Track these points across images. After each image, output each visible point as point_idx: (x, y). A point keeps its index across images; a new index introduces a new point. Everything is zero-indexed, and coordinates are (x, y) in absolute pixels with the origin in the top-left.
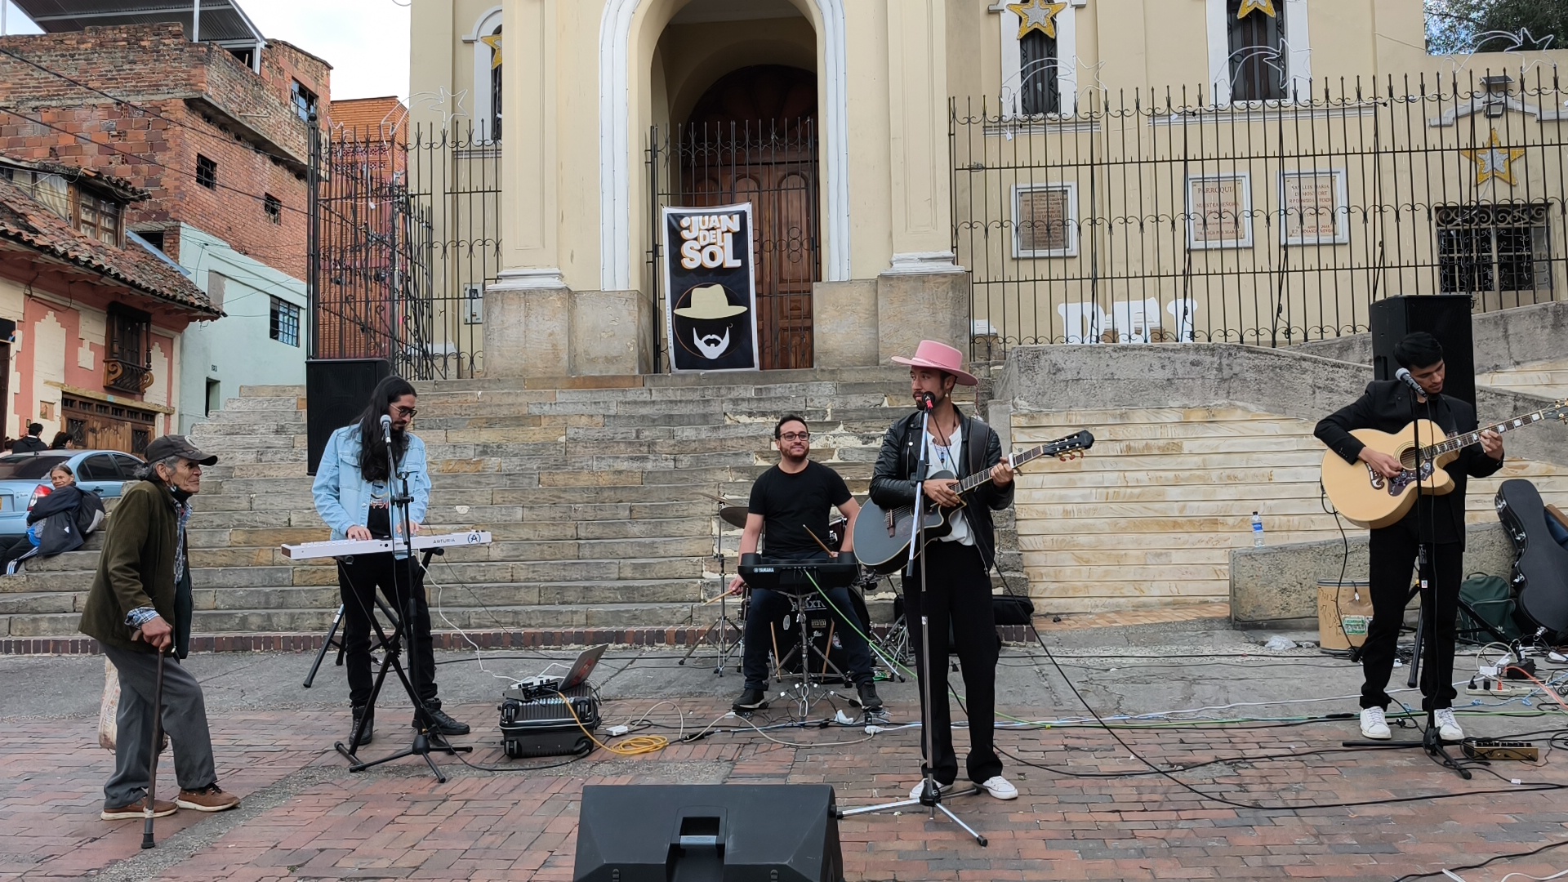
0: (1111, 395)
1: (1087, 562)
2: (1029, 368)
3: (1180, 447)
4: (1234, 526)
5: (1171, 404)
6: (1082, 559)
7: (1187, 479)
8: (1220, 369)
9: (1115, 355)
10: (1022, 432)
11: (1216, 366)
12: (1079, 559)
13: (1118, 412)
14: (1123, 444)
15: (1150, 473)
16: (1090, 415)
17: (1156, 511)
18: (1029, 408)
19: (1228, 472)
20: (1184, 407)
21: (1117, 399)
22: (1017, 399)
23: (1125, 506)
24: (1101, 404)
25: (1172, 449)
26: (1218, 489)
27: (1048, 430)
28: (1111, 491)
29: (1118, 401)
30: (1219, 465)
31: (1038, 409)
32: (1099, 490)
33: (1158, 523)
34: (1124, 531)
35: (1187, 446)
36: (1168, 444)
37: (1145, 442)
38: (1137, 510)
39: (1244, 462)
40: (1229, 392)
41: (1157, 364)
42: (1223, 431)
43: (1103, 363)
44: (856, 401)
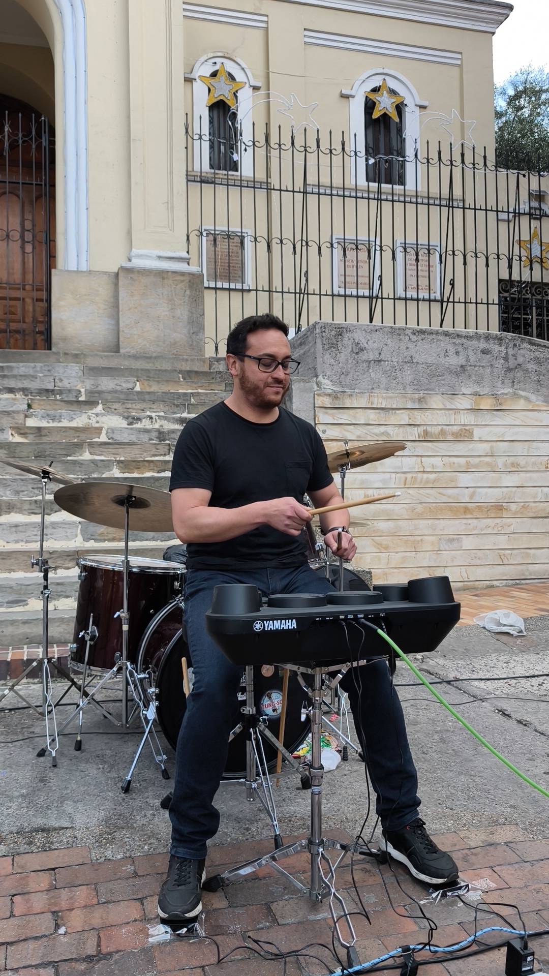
0: (410, 379)
1: (387, 548)
2: (333, 346)
3: (471, 433)
4: (516, 512)
5: (464, 391)
6: (381, 545)
7: (477, 466)
8: (506, 359)
9: (414, 338)
10: (327, 413)
11: (503, 355)
12: (379, 545)
13: (417, 396)
14: (421, 429)
15: (445, 459)
16: (391, 398)
17: (449, 497)
18: (332, 387)
19: (512, 459)
20: (476, 394)
21: (416, 382)
22: (320, 378)
23: (421, 491)
24: (401, 387)
25: (464, 436)
26: (503, 476)
27: (351, 412)
28: (409, 476)
29: (417, 384)
30: (504, 452)
31: (341, 389)
32: (398, 475)
33: (451, 509)
34: (420, 516)
35: (478, 433)
36: (461, 430)
37: (440, 427)
38: (431, 496)
39: (526, 450)
40: (513, 382)
41: (452, 349)
42: (508, 419)
43: (403, 346)
44: (107, 384)
